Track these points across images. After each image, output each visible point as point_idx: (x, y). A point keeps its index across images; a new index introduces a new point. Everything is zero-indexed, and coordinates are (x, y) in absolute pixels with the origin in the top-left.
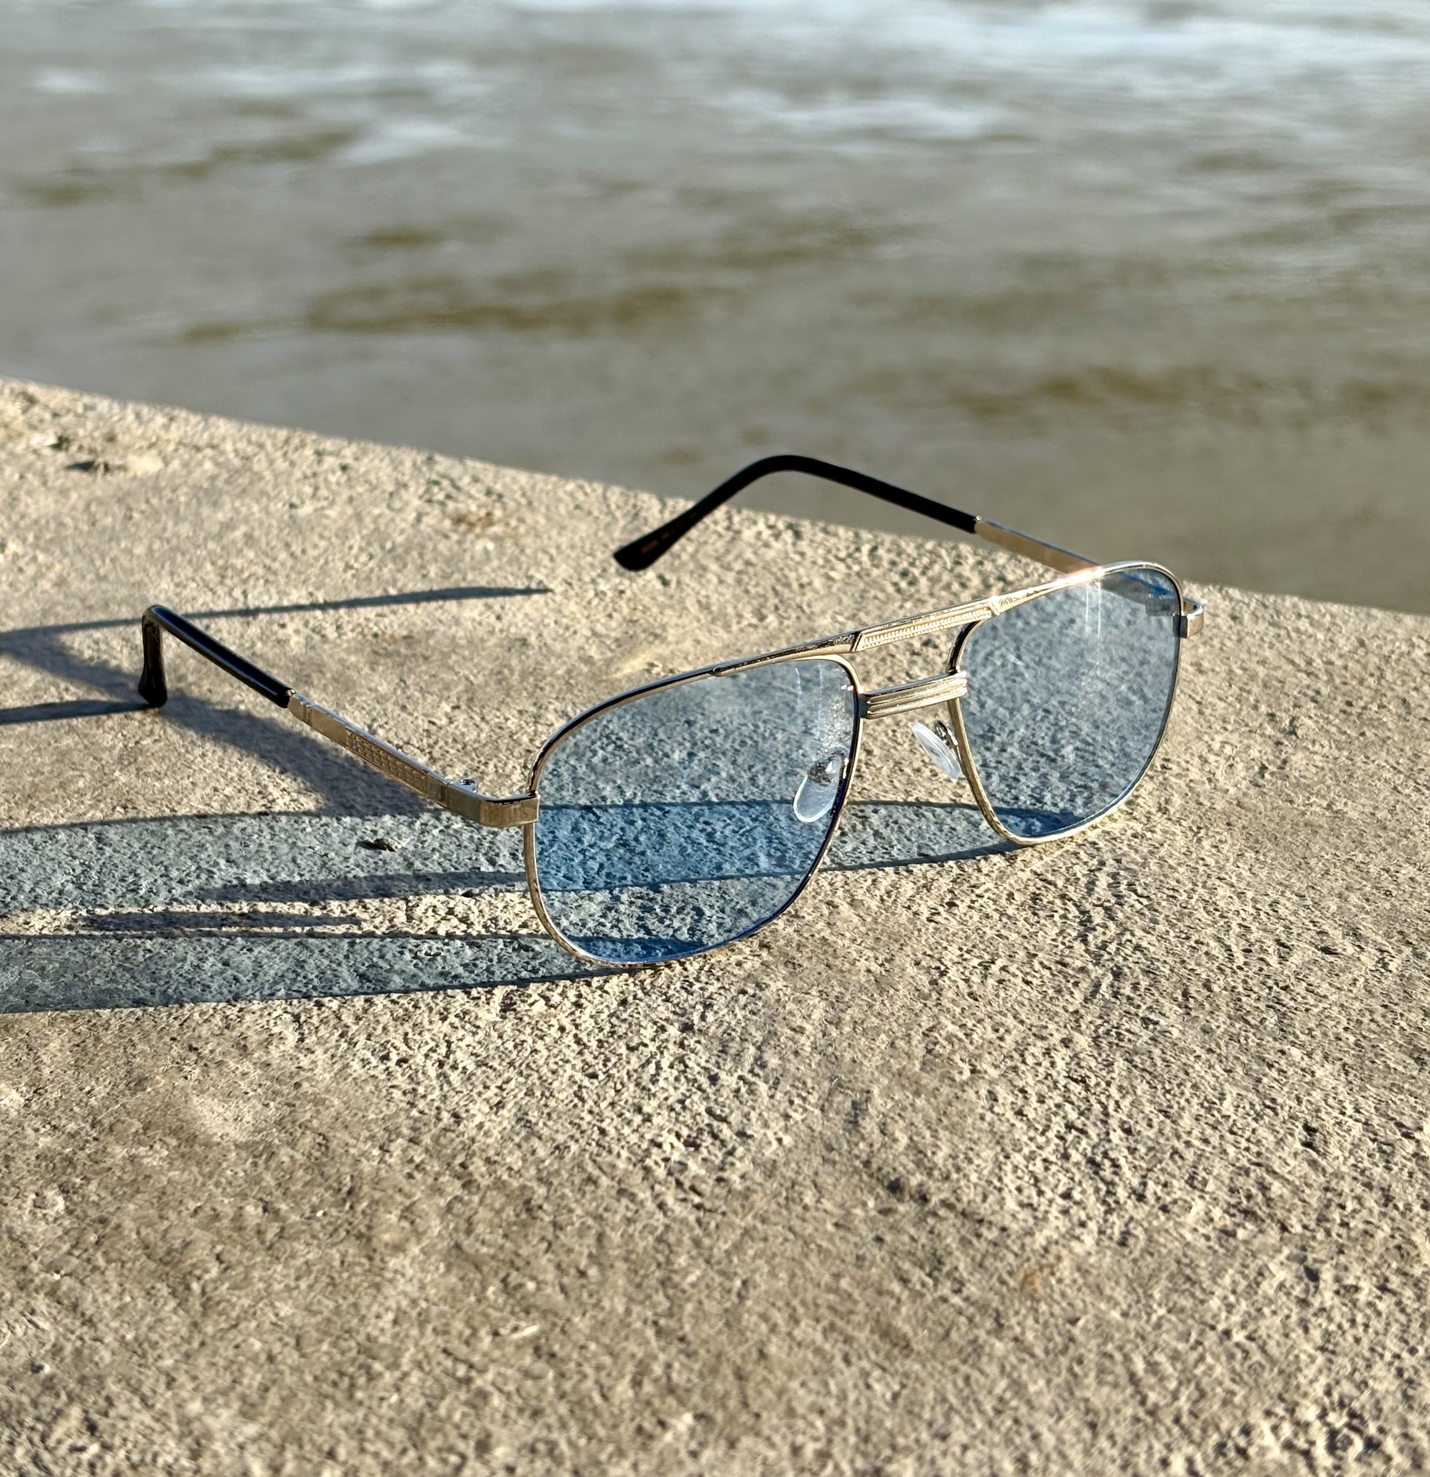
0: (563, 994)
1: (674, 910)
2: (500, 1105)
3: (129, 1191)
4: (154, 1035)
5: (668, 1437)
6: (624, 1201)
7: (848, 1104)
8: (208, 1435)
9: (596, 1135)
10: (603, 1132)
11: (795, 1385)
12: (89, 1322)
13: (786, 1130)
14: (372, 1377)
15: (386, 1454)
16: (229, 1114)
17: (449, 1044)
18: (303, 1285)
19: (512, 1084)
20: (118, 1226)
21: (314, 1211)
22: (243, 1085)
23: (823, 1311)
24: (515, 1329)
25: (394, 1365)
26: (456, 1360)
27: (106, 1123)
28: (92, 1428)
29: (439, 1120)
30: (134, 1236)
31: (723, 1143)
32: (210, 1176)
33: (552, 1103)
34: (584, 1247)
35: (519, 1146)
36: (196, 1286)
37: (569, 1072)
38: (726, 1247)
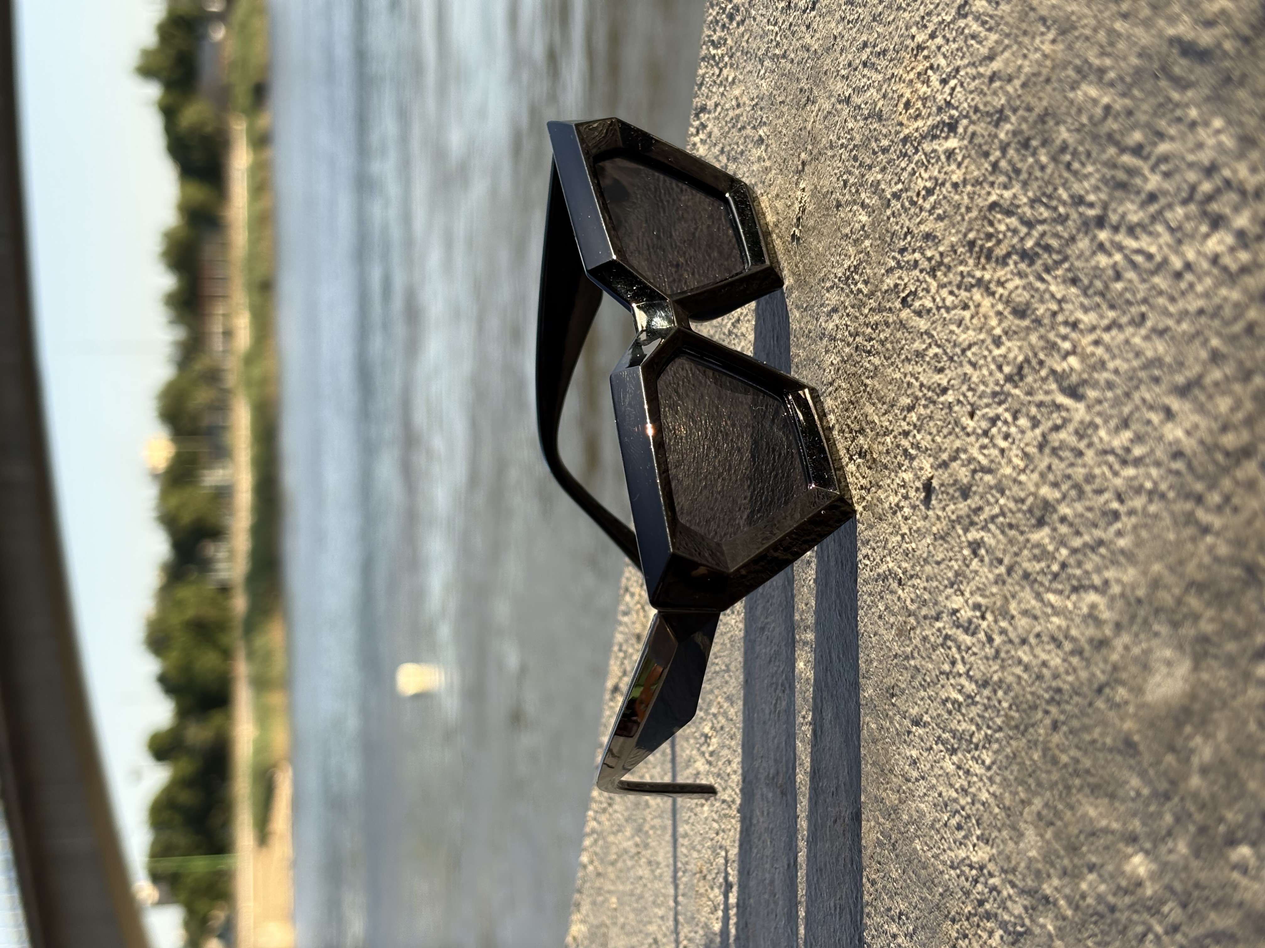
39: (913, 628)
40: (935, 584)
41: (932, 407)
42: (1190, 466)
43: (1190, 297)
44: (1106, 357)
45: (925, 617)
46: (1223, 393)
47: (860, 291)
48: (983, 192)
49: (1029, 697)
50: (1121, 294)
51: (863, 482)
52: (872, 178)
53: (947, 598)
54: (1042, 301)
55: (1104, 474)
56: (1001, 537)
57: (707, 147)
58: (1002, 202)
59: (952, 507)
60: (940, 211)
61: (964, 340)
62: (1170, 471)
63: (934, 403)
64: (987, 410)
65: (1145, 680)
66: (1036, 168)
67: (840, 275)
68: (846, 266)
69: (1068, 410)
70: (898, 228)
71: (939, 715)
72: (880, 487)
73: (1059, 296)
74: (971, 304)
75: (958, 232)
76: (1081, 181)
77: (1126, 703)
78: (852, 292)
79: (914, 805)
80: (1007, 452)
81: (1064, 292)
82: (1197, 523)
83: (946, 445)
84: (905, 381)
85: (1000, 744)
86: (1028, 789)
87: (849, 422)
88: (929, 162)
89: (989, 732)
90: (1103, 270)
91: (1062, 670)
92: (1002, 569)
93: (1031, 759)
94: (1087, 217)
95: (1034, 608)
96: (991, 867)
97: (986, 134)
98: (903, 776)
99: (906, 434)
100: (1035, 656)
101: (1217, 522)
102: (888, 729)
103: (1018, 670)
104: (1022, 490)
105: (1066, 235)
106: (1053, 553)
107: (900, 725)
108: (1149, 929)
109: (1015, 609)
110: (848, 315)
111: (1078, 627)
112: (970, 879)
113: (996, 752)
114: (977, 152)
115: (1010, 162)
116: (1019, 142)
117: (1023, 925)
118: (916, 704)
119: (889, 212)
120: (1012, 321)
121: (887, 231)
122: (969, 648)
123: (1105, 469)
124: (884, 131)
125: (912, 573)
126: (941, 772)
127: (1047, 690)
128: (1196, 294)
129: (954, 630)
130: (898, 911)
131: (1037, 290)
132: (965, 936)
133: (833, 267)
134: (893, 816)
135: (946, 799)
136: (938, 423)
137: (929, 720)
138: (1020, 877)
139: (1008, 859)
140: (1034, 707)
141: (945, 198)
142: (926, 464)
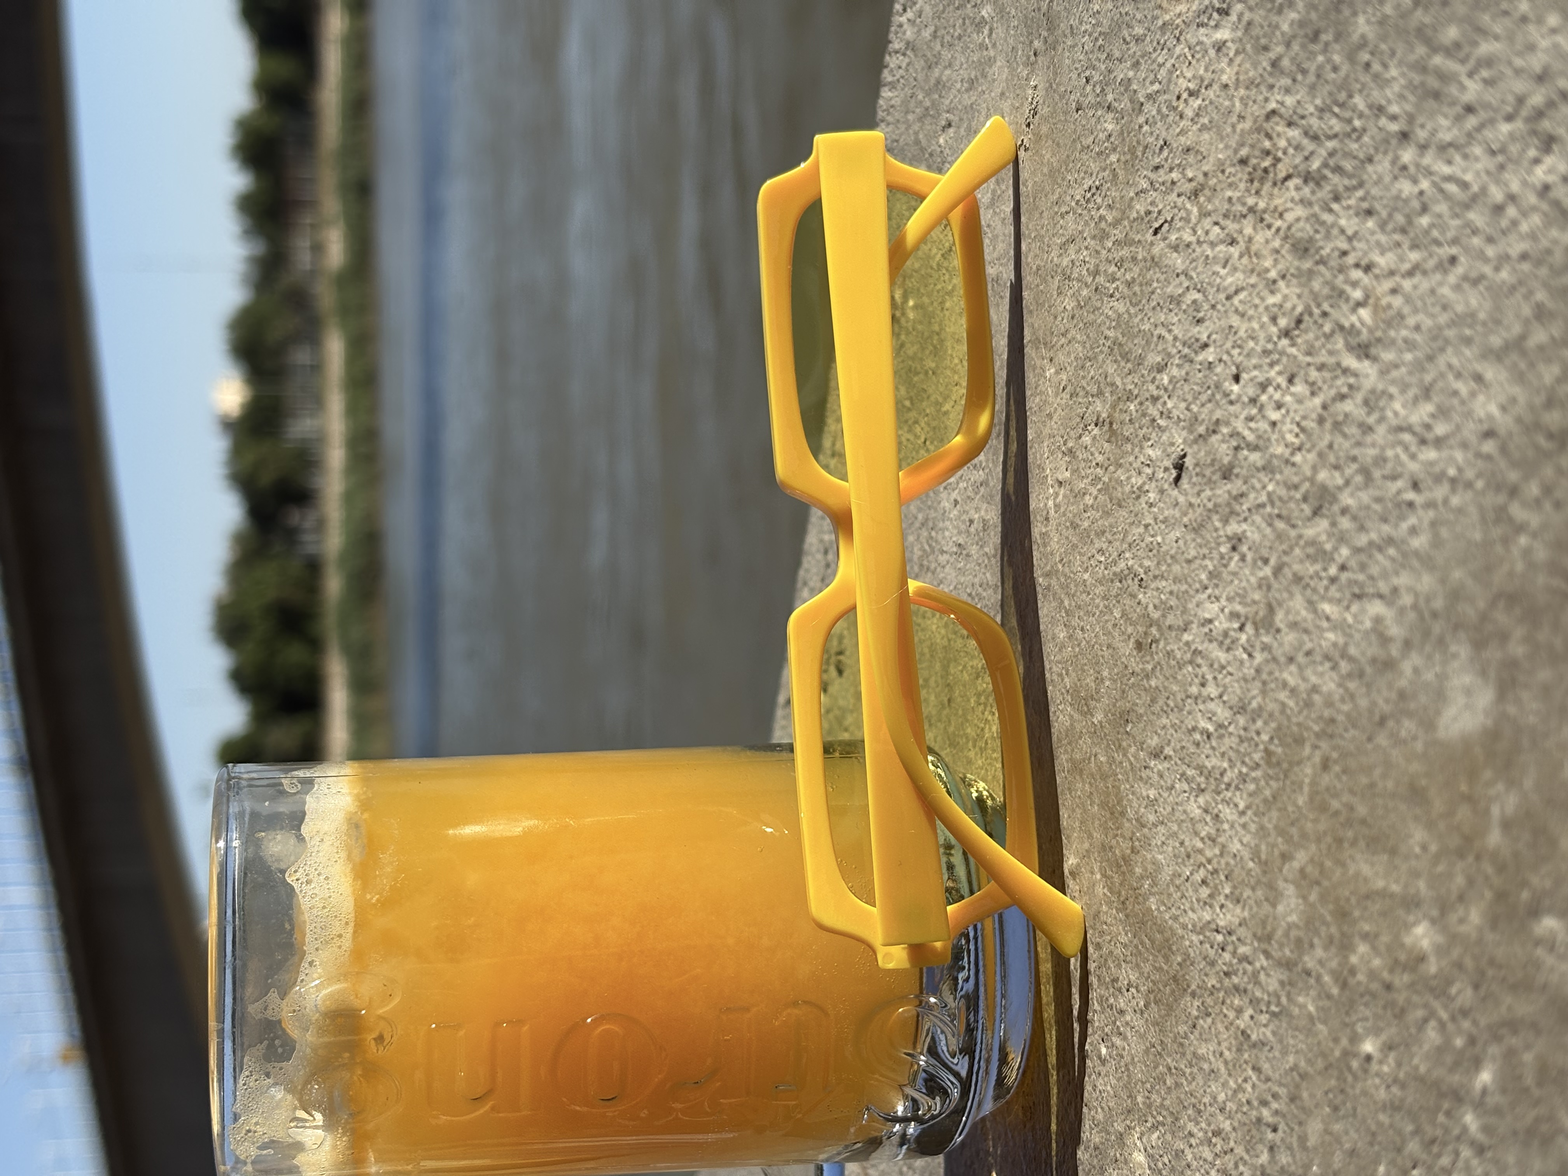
39: (1157, 641)
40: (1184, 587)
41: (1187, 366)
42: (1504, 450)
43: (1512, 237)
44: (1406, 310)
45: (1170, 627)
46: (1549, 361)
47: (1102, 218)
48: (1260, 98)
49: (1295, 729)
50: (1427, 232)
51: (1100, 458)
52: (1122, 76)
53: (1198, 606)
54: (1328, 236)
55: (1397, 456)
56: (1268, 531)
57: (915, 30)
58: (1283, 110)
59: (1208, 493)
60: (1206, 120)
61: (1231, 284)
62: (1478, 455)
63: (1191, 361)
64: (1255, 373)
65: (1438, 713)
66: (1328, 67)
67: (1078, 197)
68: (1086, 187)
69: (1356, 375)
70: (1151, 140)
71: (1183, 748)
72: (1120, 466)
73: (1350, 232)
74: (1240, 239)
75: (1227, 147)
76: (1382, 88)
77: (1415, 738)
78: (1092, 218)
79: (1149, 856)
80: (1279, 425)
81: (1356, 228)
82: (1511, 520)
83: (1203, 416)
84: (1156, 333)
85: (1257, 785)
86: (1289, 840)
87: (1084, 384)
88: (1193, 56)
89: (1244, 770)
90: (1406, 201)
91: (1337, 697)
92: (1267, 571)
93: (1295, 804)
94: (1388, 133)
95: (1305, 620)
96: (1242, 932)
97: (1265, 24)
98: (1137, 820)
99: (1155, 399)
100: (1305, 679)
101: (1534, 520)
102: (1121, 763)
103: (1283, 696)
104: (1296, 474)
105: (1361, 156)
106: (1332, 553)
107: (1135, 757)
108: (1432, 1014)
109: (1281, 621)
110: (1086, 248)
111: (1358, 645)
112: (1216, 947)
113: (1250, 795)
114: (1253, 46)
115: (1293, 60)
116: (1306, 36)
117: (1278, 1004)
118: (1156, 733)
119: (1141, 120)
120: (1289, 261)
121: (1138, 142)
122: (1223, 667)
123: (1399, 450)
124: (1139, 16)
125: (1157, 573)
126: (1183, 817)
127: (1315, 721)
128: (1520, 234)
129: (1206, 644)
130: (1126, 983)
131: (1323, 223)
132: (1208, 1015)
133: (1069, 186)
134: (1124, 868)
135: (1189, 849)
136: (1195, 387)
137: (1171, 753)
138: (1276, 946)
139: (1264, 923)
140: (1299, 741)
141: (1211, 103)
142: (1179, 438)
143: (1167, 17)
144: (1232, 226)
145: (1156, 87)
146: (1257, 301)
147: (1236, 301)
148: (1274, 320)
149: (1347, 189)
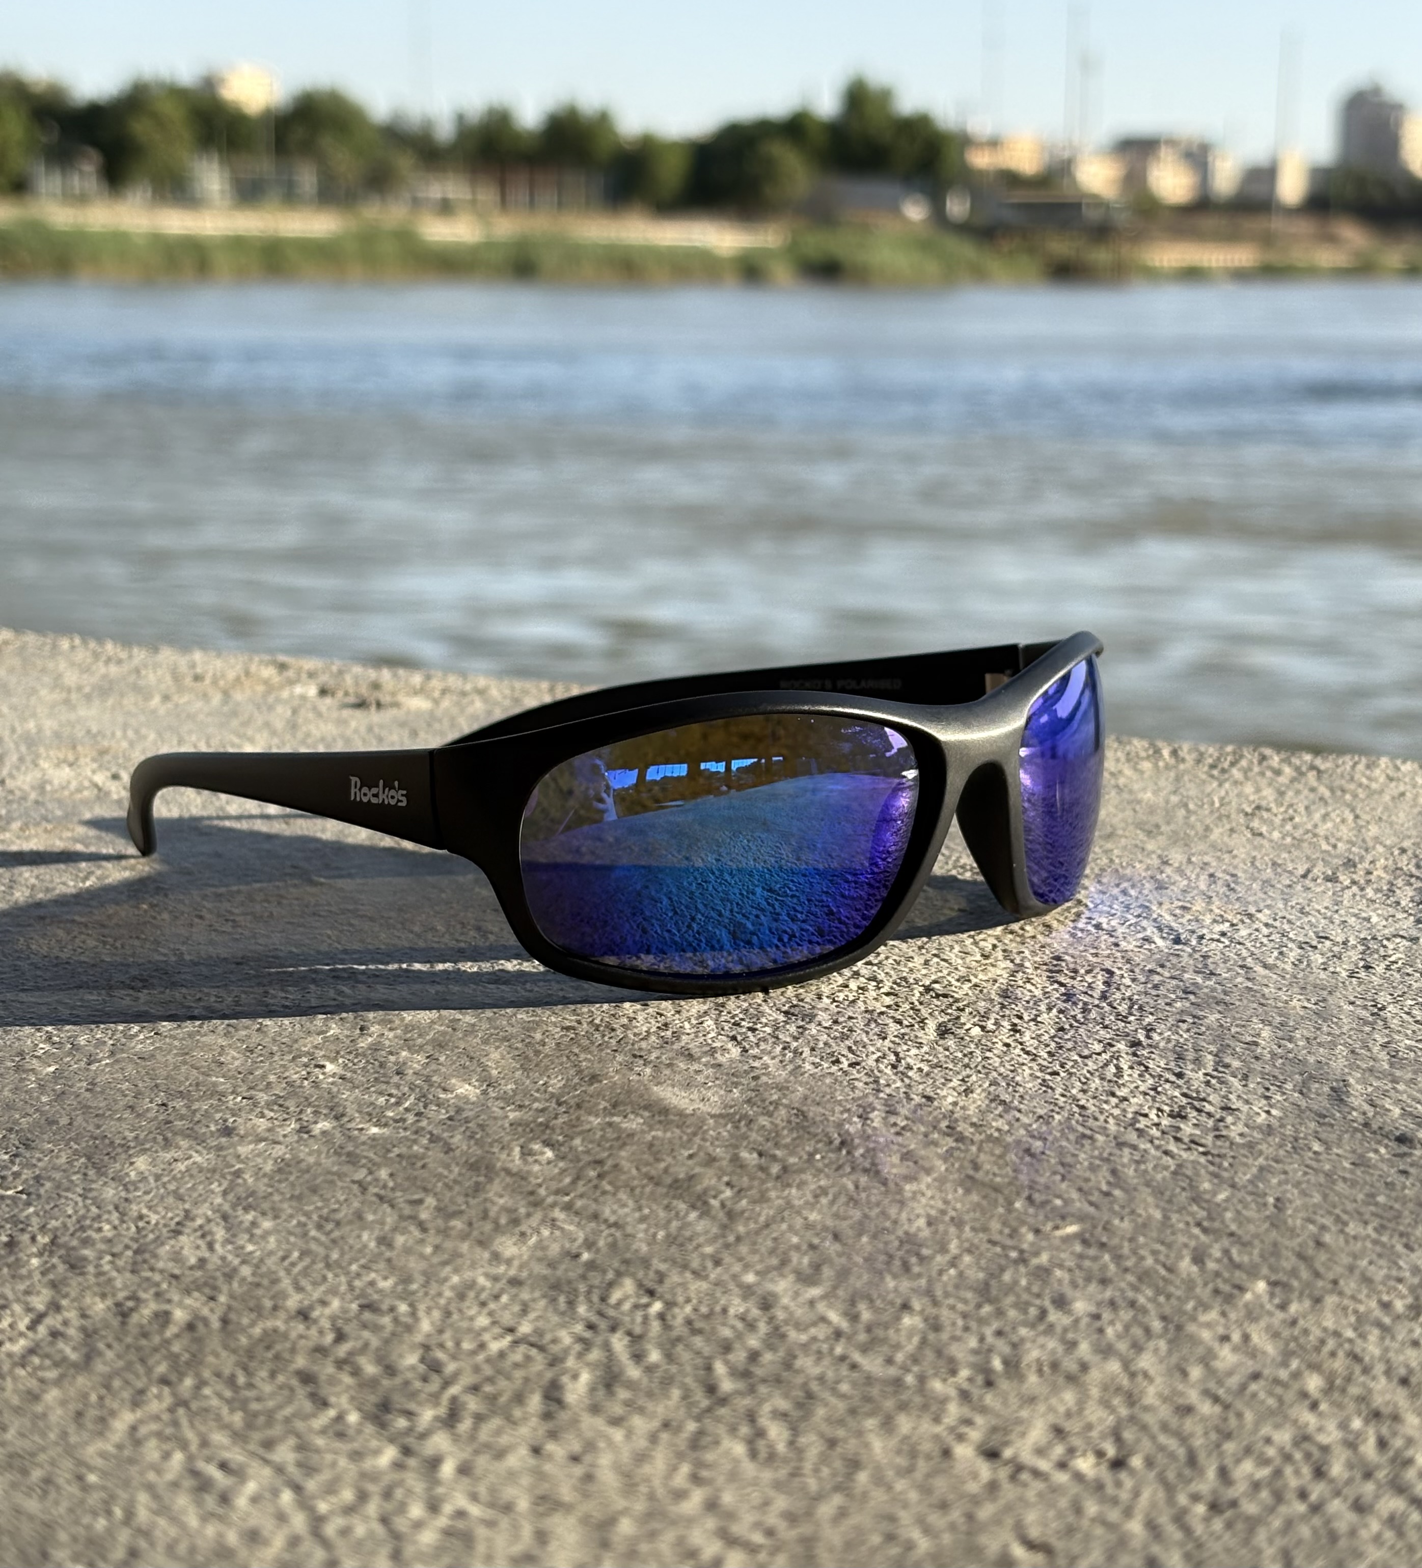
0: (996, 1023)
1: (1082, 971)
2: (968, 1091)
3: (616, 1144)
4: (594, 1048)
5: (1248, 1296)
6: (1126, 1151)
7: (1326, 1089)
8: (775, 1295)
9: (1076, 1109)
10: (1083, 1107)
11: (1364, 1263)
12: (616, 1225)
13: (1271, 1106)
14: (922, 1259)
15: (960, 1306)
16: (695, 1096)
17: (896, 1054)
18: (824, 1201)
19: (974, 1078)
20: (616, 1166)
21: (811, 1155)
22: (700, 1078)
23: (1367, 1217)
24: (1057, 1228)
25: (944, 1249)
26: (1004, 1247)
27: (572, 1102)
28: (651, 1293)
29: (909, 1099)
30: (634, 1172)
31: (1210, 1115)
32: (695, 1134)
33: (1021, 1089)
34: (1102, 1179)
35: (1001, 1116)
36: (715, 1203)
37: (1028, 1072)
38: (1248, 1177)
42: (923, 1106)
43: (1094, 1102)
44: (997, 1052)
46: (1011, 1124)
48: (1120, 965)
50: (1068, 1059)
54: (1028, 1008)
55: (872, 1053)
58: (1117, 978)
60: (1080, 935)
62: (907, 1094)
65: (673, 1085)
66: (1167, 1000)
69: (923, 1028)
73: (1040, 1020)
74: (992, 960)
75: (1067, 948)
76: (1170, 1029)
77: (639, 1074)
81: (1046, 1023)
82: (867, 1112)
88: (1131, 925)
90: (1086, 1047)
91: (636, 1031)
94: (1135, 1035)
97: (1184, 964)
105: (1108, 1022)
106: (760, 1023)
111: (693, 1040)
114: (1160, 958)
115: (1163, 981)
116: (1187, 987)
120: (993, 988)
123: (879, 1054)
143: (1154, 908)
144: (999, 954)
145: (1091, 905)
146: (945, 972)
147: (936, 960)
148: (935, 982)
149: (1074, 1017)
